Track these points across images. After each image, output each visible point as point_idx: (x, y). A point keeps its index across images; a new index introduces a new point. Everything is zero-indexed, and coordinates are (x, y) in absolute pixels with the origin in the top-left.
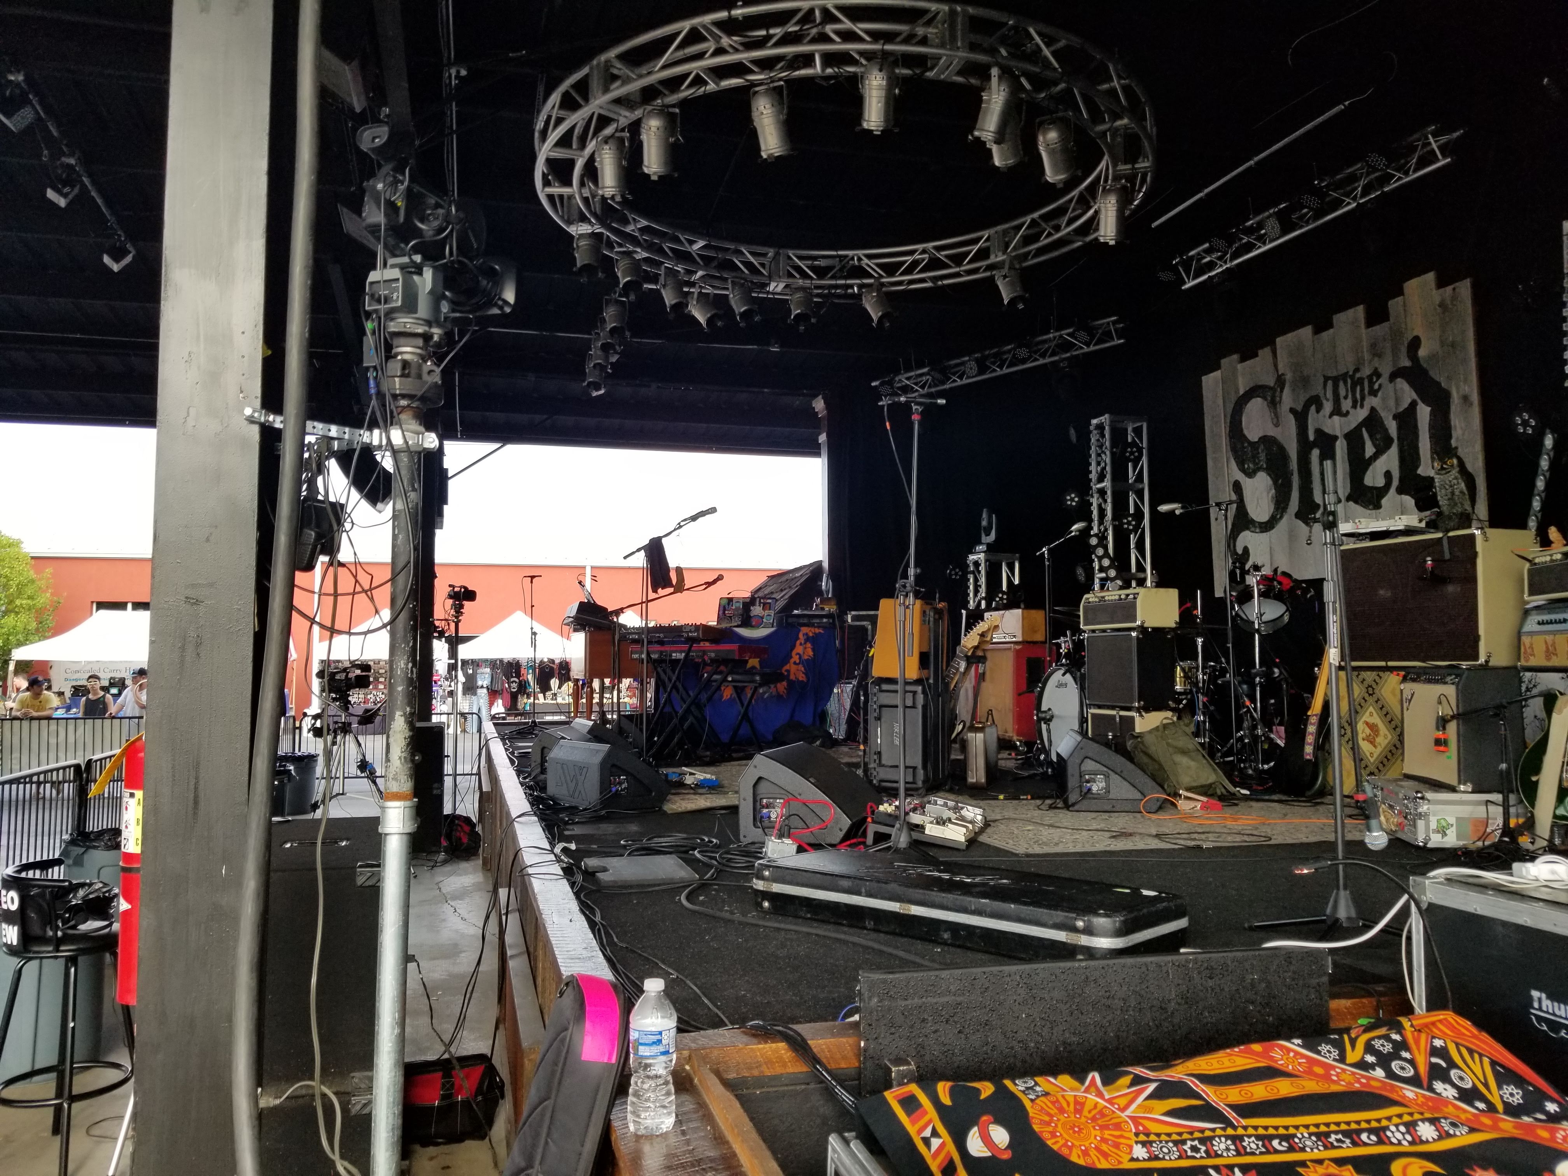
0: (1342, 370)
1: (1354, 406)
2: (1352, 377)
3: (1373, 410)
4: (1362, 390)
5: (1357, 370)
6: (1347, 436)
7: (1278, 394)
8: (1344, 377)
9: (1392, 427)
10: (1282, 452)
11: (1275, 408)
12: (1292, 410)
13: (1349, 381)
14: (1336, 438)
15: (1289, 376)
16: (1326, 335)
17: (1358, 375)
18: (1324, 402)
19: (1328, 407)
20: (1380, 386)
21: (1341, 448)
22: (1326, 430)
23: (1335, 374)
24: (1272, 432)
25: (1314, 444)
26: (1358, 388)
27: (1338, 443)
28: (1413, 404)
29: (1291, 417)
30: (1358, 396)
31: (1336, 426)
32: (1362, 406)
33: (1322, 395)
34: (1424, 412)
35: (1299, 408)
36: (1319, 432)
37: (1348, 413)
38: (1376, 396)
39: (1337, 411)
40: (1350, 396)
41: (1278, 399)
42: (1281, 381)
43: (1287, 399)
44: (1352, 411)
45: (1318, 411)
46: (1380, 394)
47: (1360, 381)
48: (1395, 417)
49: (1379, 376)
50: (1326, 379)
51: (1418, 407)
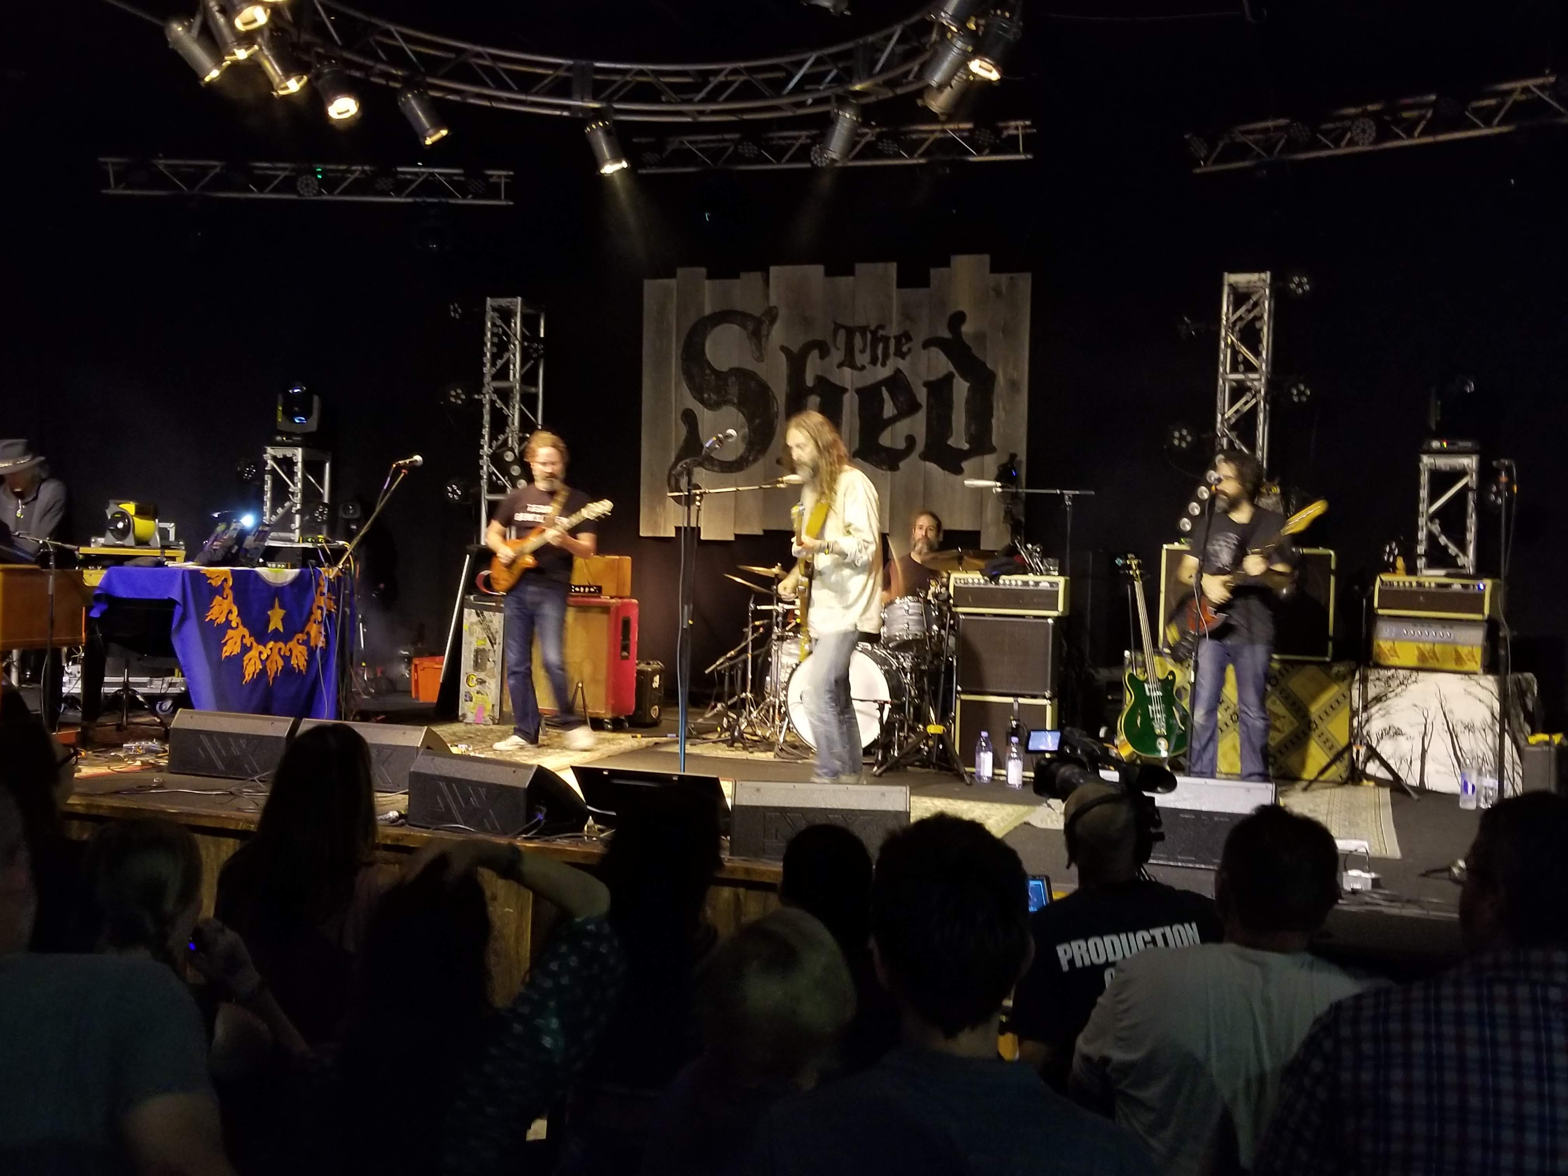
0: (860, 321)
1: (874, 361)
2: (874, 333)
3: (898, 371)
4: (886, 349)
5: (881, 327)
6: (859, 391)
7: (765, 327)
8: (863, 330)
9: (922, 395)
10: (764, 390)
11: (760, 342)
12: (783, 349)
13: (869, 336)
14: (844, 390)
15: (782, 312)
16: (844, 281)
17: (881, 332)
18: (833, 350)
19: (837, 356)
20: (910, 349)
21: (850, 403)
22: (832, 380)
23: (850, 324)
24: (750, 365)
25: (811, 391)
26: (881, 346)
27: (846, 397)
28: (949, 377)
29: (783, 357)
30: (880, 352)
31: (847, 377)
32: (884, 364)
33: (829, 342)
34: (961, 388)
35: (795, 349)
36: (821, 381)
37: (863, 368)
38: (903, 358)
39: (849, 361)
40: (868, 351)
41: (764, 332)
42: (771, 315)
43: (777, 335)
44: (868, 366)
45: (822, 357)
46: (908, 358)
47: (886, 340)
48: (926, 384)
49: (909, 339)
50: (838, 327)
51: (955, 381)
